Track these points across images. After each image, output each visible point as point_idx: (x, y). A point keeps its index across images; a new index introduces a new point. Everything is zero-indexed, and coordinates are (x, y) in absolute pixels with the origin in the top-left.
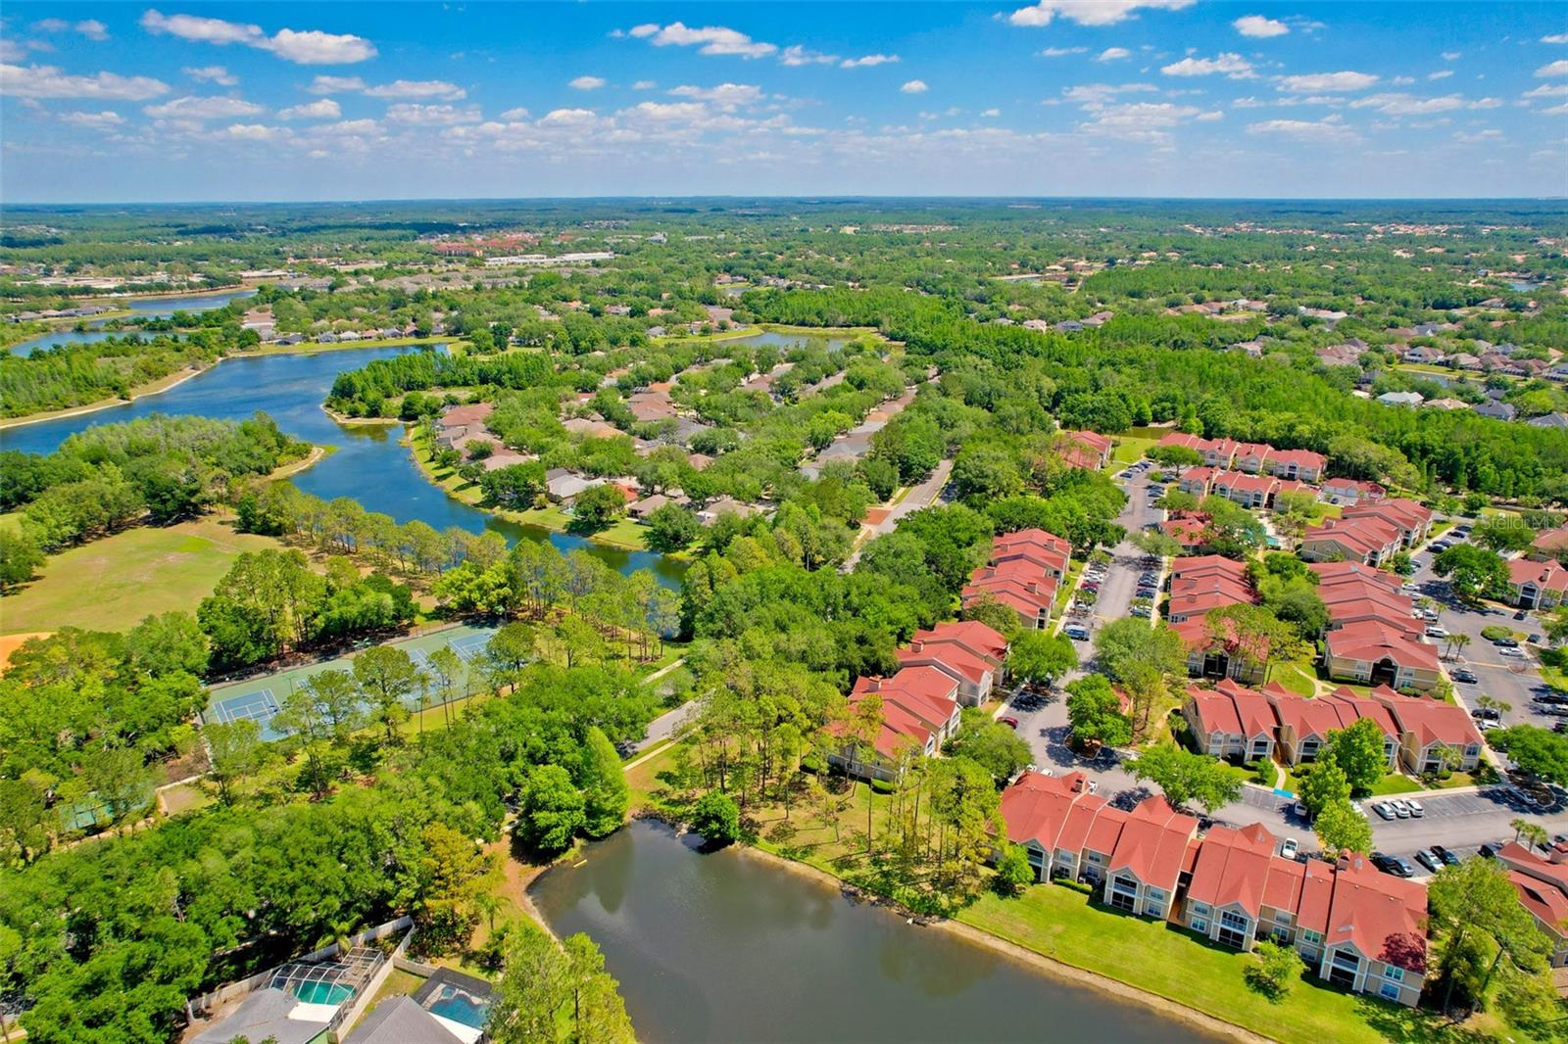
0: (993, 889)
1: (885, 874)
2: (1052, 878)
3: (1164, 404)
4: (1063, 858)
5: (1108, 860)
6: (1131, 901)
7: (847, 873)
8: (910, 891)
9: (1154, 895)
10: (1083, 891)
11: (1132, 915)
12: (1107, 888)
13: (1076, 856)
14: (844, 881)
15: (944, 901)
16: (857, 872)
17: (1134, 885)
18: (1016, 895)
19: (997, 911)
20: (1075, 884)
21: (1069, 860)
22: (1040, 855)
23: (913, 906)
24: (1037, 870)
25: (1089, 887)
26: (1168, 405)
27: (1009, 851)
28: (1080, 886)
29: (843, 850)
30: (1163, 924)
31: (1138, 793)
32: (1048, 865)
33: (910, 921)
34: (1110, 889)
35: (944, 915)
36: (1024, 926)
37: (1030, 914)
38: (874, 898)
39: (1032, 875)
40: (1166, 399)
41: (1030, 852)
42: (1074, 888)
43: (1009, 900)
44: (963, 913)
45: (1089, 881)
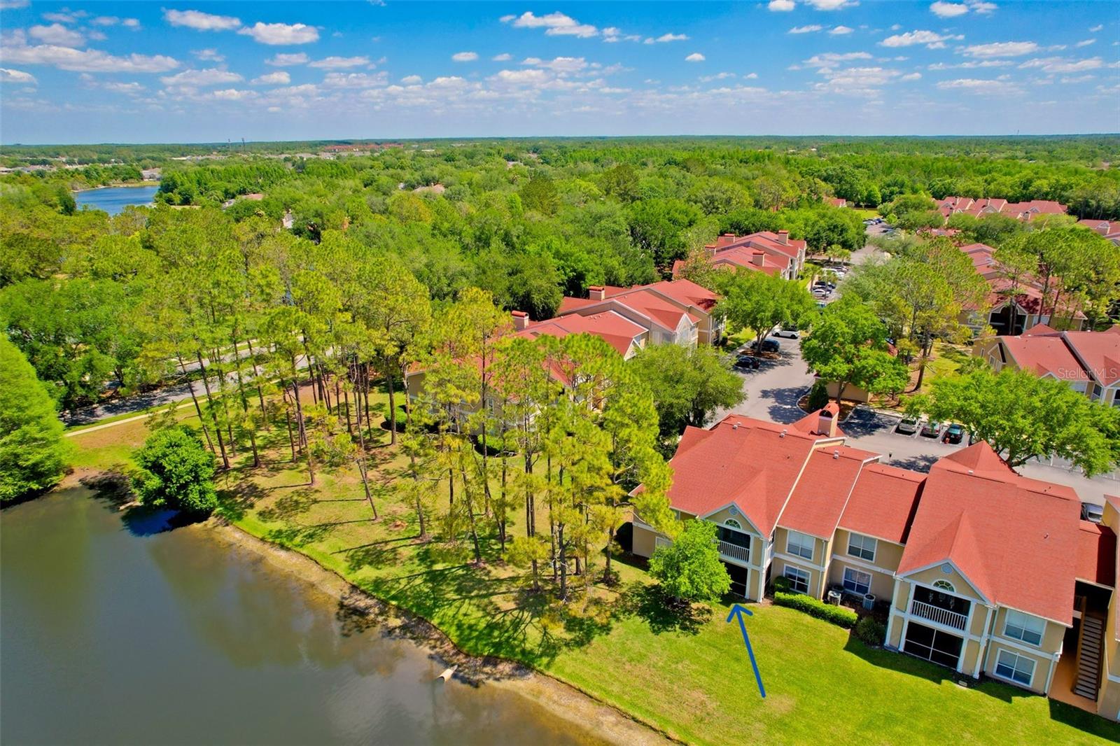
0: (643, 612)
1: (435, 578)
2: (770, 591)
3: (892, 188)
4: (793, 550)
5: (894, 554)
6: (954, 644)
7: (368, 573)
8: (472, 613)
9: (1013, 632)
10: (836, 620)
11: (958, 678)
12: (893, 612)
13: (821, 543)
14: (354, 588)
15: (532, 635)
16: (385, 572)
17: (962, 606)
18: (689, 625)
19: (642, 656)
20: (819, 604)
21: (806, 554)
22: (744, 540)
23: (464, 639)
24: (738, 575)
25: (850, 613)
26: (896, 189)
27: (673, 529)
28: (829, 608)
29: (379, 533)
30: (1042, 704)
31: (922, 463)
32: (761, 562)
33: (448, 674)
34: (901, 617)
35: (525, 665)
36: (698, 695)
37: (715, 668)
38: (395, 622)
39: (724, 582)
40: (895, 184)
41: (725, 535)
42: (816, 613)
43: (674, 636)
44: (567, 661)
45: (848, 600)
